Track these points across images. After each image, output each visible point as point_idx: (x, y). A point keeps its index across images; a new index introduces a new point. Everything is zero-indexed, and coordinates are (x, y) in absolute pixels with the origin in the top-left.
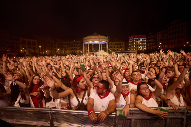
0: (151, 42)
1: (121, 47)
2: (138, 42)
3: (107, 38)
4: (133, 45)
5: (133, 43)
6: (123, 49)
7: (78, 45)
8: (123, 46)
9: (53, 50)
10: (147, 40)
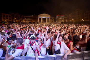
0: (66, 18)
1: (53, 20)
2: (60, 18)
3: (50, 15)
4: (58, 19)
5: (58, 18)
6: (54, 21)
7: (32, 18)
8: (54, 19)
9: (19, 20)
10: (64, 17)
